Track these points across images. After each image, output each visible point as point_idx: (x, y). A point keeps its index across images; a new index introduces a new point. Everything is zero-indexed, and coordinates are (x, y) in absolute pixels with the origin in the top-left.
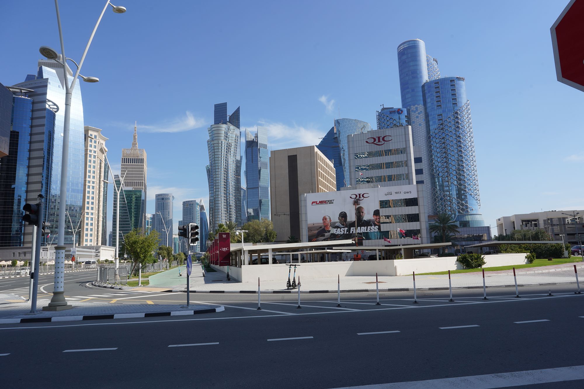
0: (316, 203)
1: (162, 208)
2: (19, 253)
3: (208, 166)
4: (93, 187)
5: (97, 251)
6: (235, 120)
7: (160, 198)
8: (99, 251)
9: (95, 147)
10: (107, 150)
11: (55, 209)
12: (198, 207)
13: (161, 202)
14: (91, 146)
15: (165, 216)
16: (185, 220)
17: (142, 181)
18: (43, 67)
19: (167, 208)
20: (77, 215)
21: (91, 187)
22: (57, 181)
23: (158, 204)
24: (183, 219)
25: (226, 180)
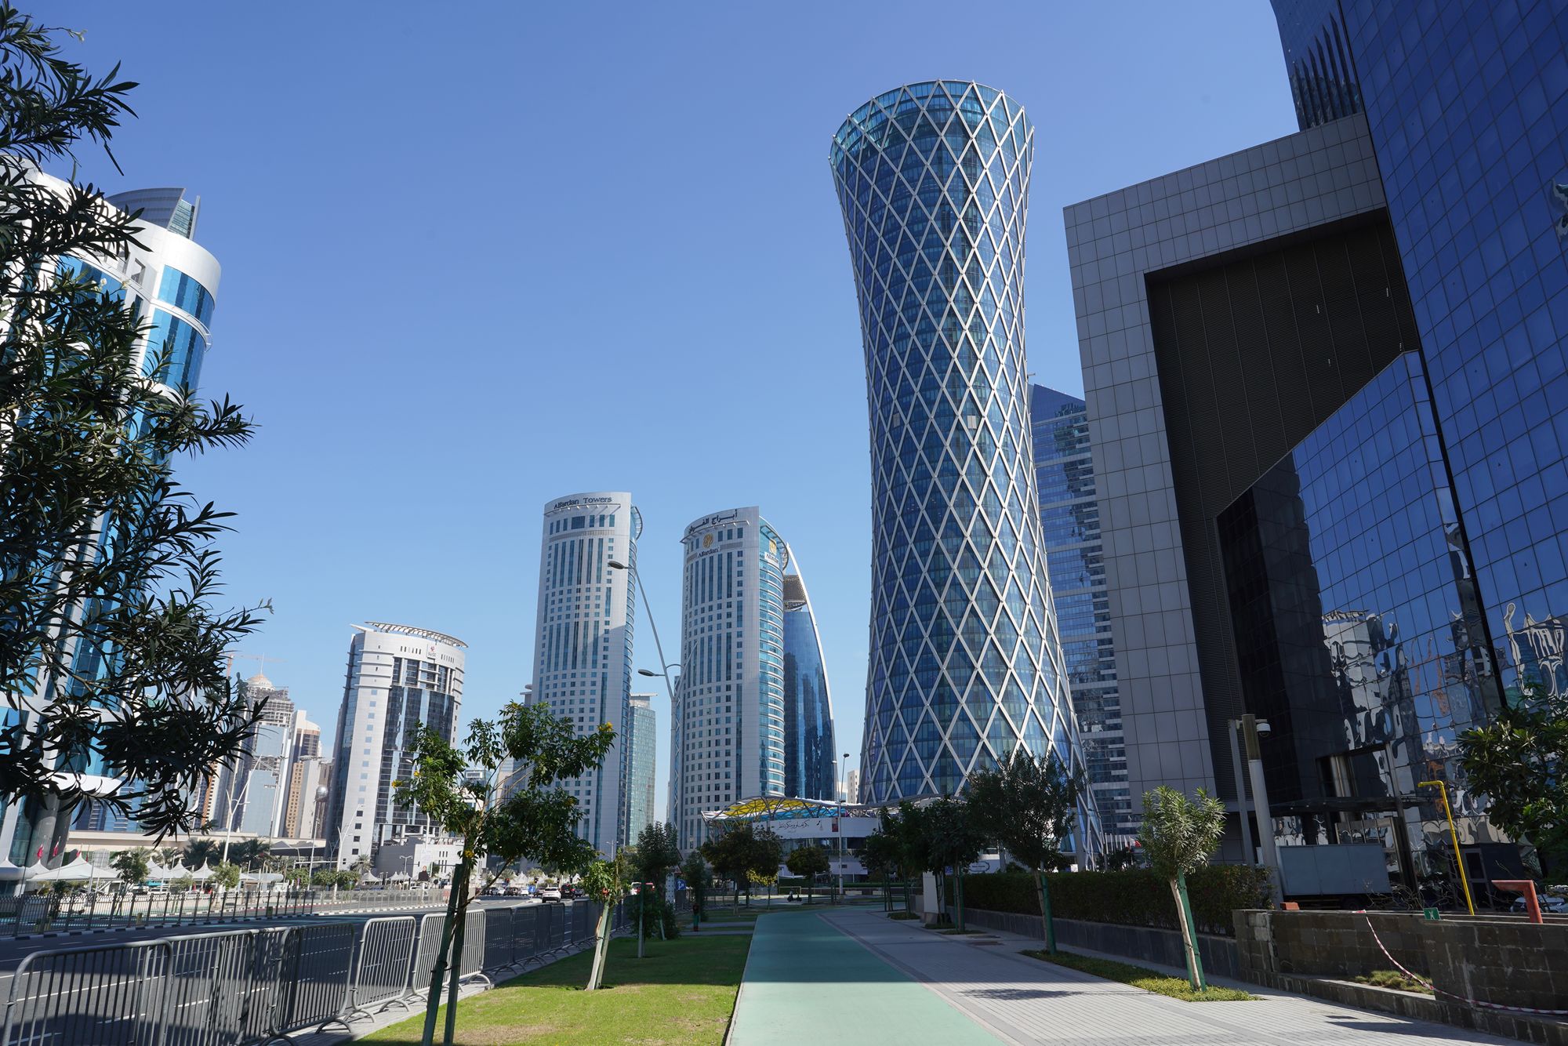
1: (571, 572)
7: (565, 520)
12: (774, 550)
13: (568, 541)
15: (587, 615)
23: (553, 552)
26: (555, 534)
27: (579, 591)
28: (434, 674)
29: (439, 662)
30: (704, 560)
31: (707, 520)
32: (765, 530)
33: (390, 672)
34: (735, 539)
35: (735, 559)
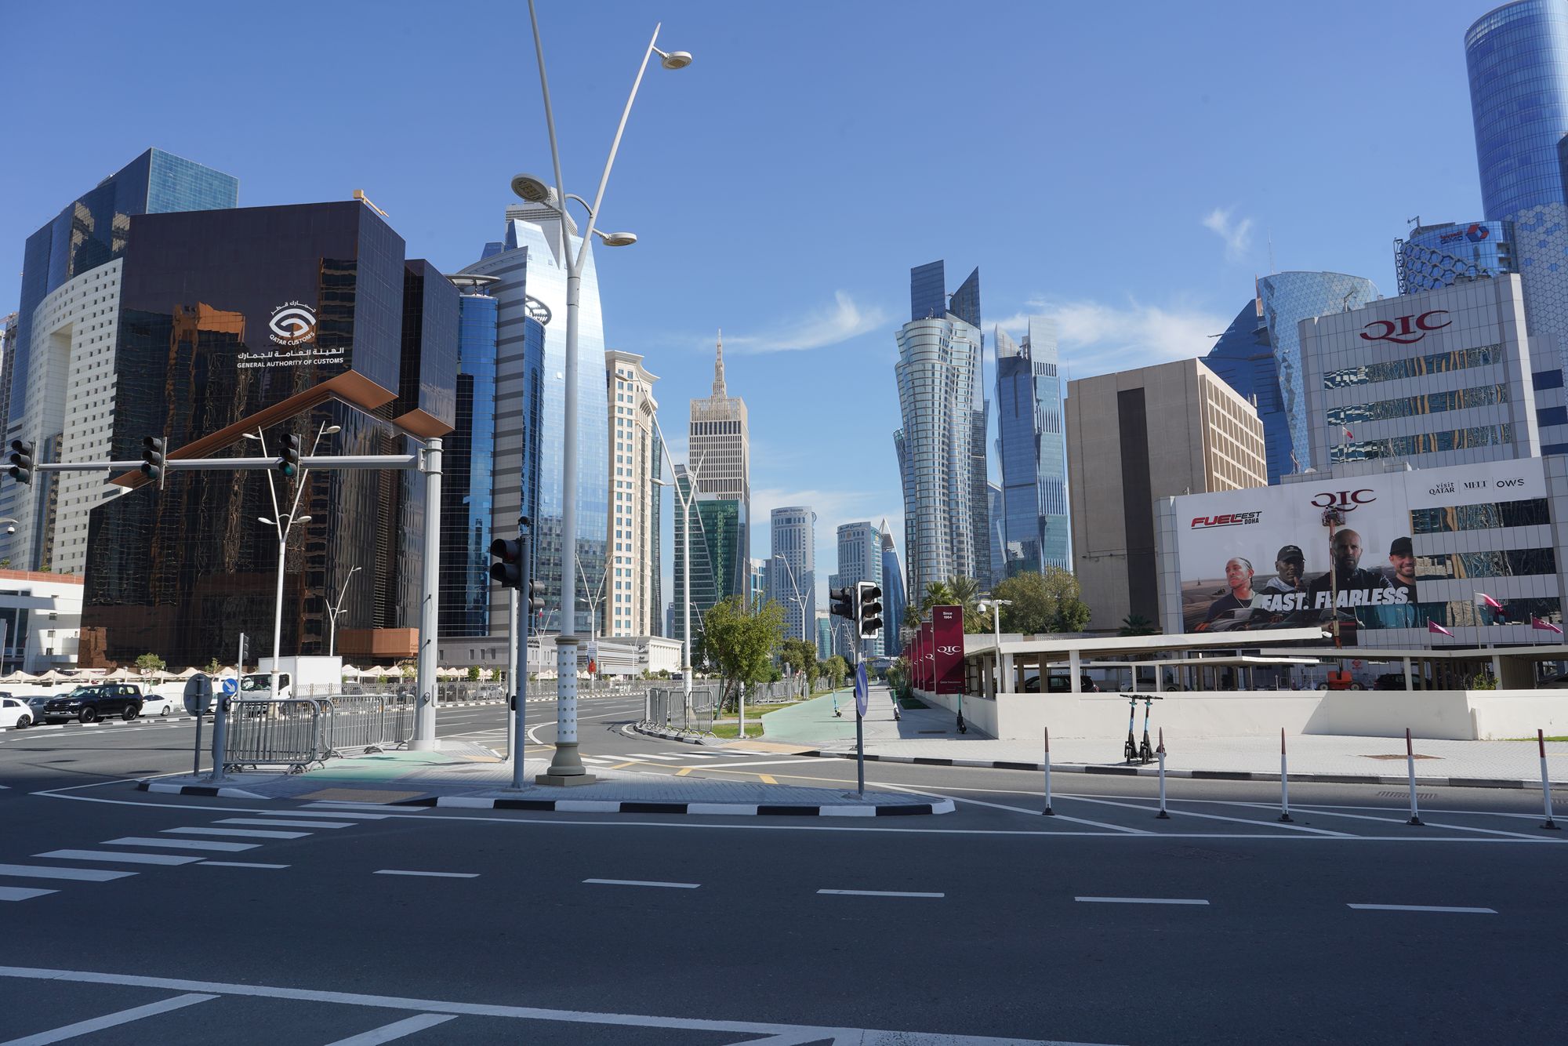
0: (1206, 523)
1: (787, 544)
2: (483, 651)
3: (898, 431)
4: (629, 496)
5: (642, 650)
6: (967, 304)
7: (782, 520)
8: (646, 649)
9: (630, 399)
10: (656, 404)
11: (550, 550)
12: (877, 538)
13: (784, 529)
14: (621, 398)
15: (795, 564)
16: (844, 573)
17: (738, 478)
18: (517, 222)
19: (800, 543)
20: (597, 564)
21: (624, 496)
22: (552, 485)
23: (777, 533)
24: (840, 571)
25: (948, 467)
26: (777, 525)
27: (791, 553)
30: (847, 543)
31: (848, 526)
34: (860, 536)
35: (861, 545)
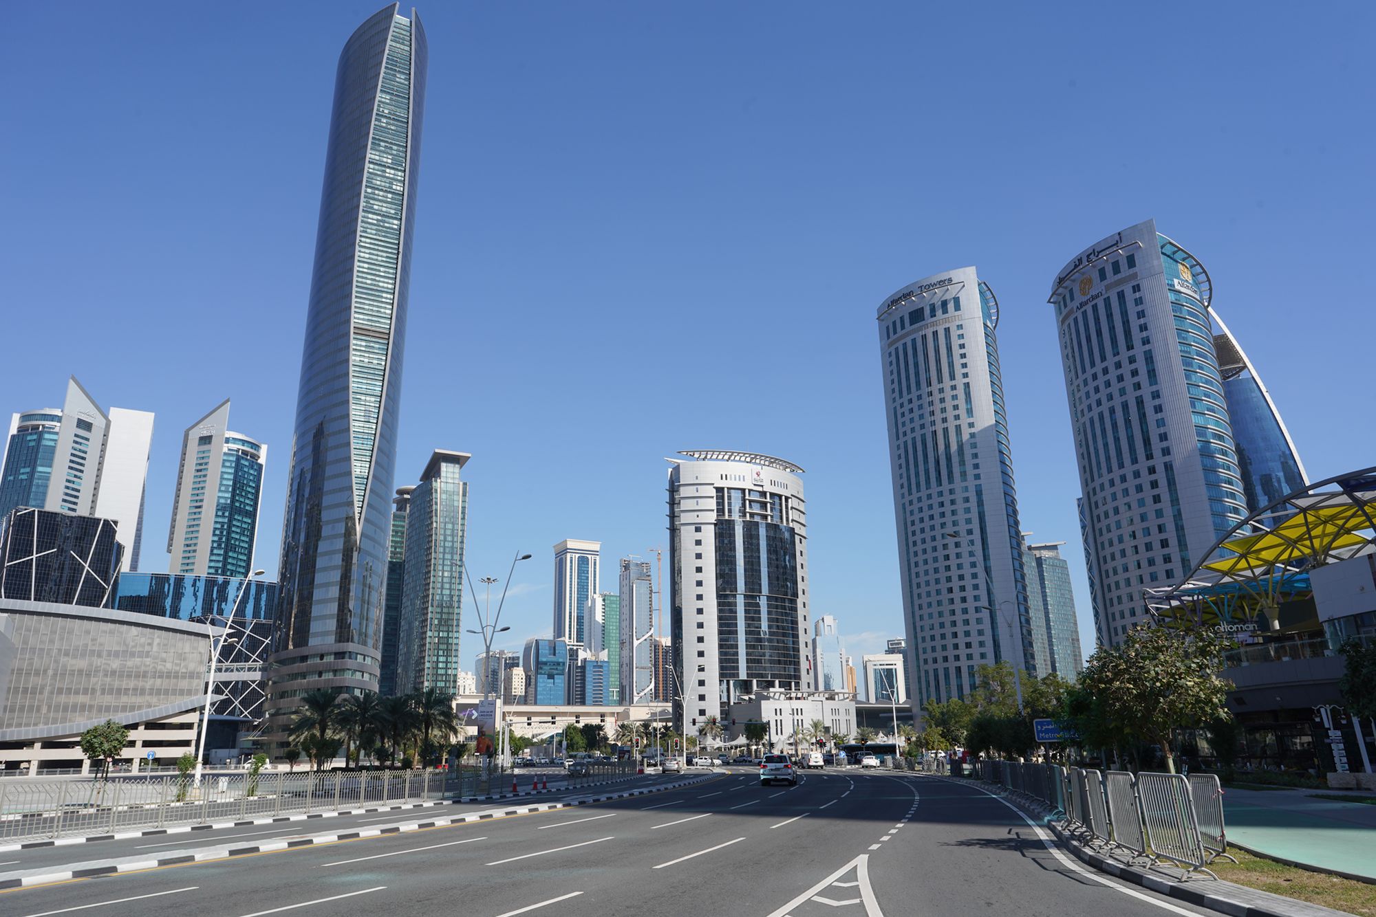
26: (893, 337)
27: (930, 394)
28: (765, 504)
29: (768, 488)
30: (1085, 313)
31: (1080, 260)
32: (1169, 249)
33: (713, 504)
34: (1125, 271)
35: (1130, 297)
